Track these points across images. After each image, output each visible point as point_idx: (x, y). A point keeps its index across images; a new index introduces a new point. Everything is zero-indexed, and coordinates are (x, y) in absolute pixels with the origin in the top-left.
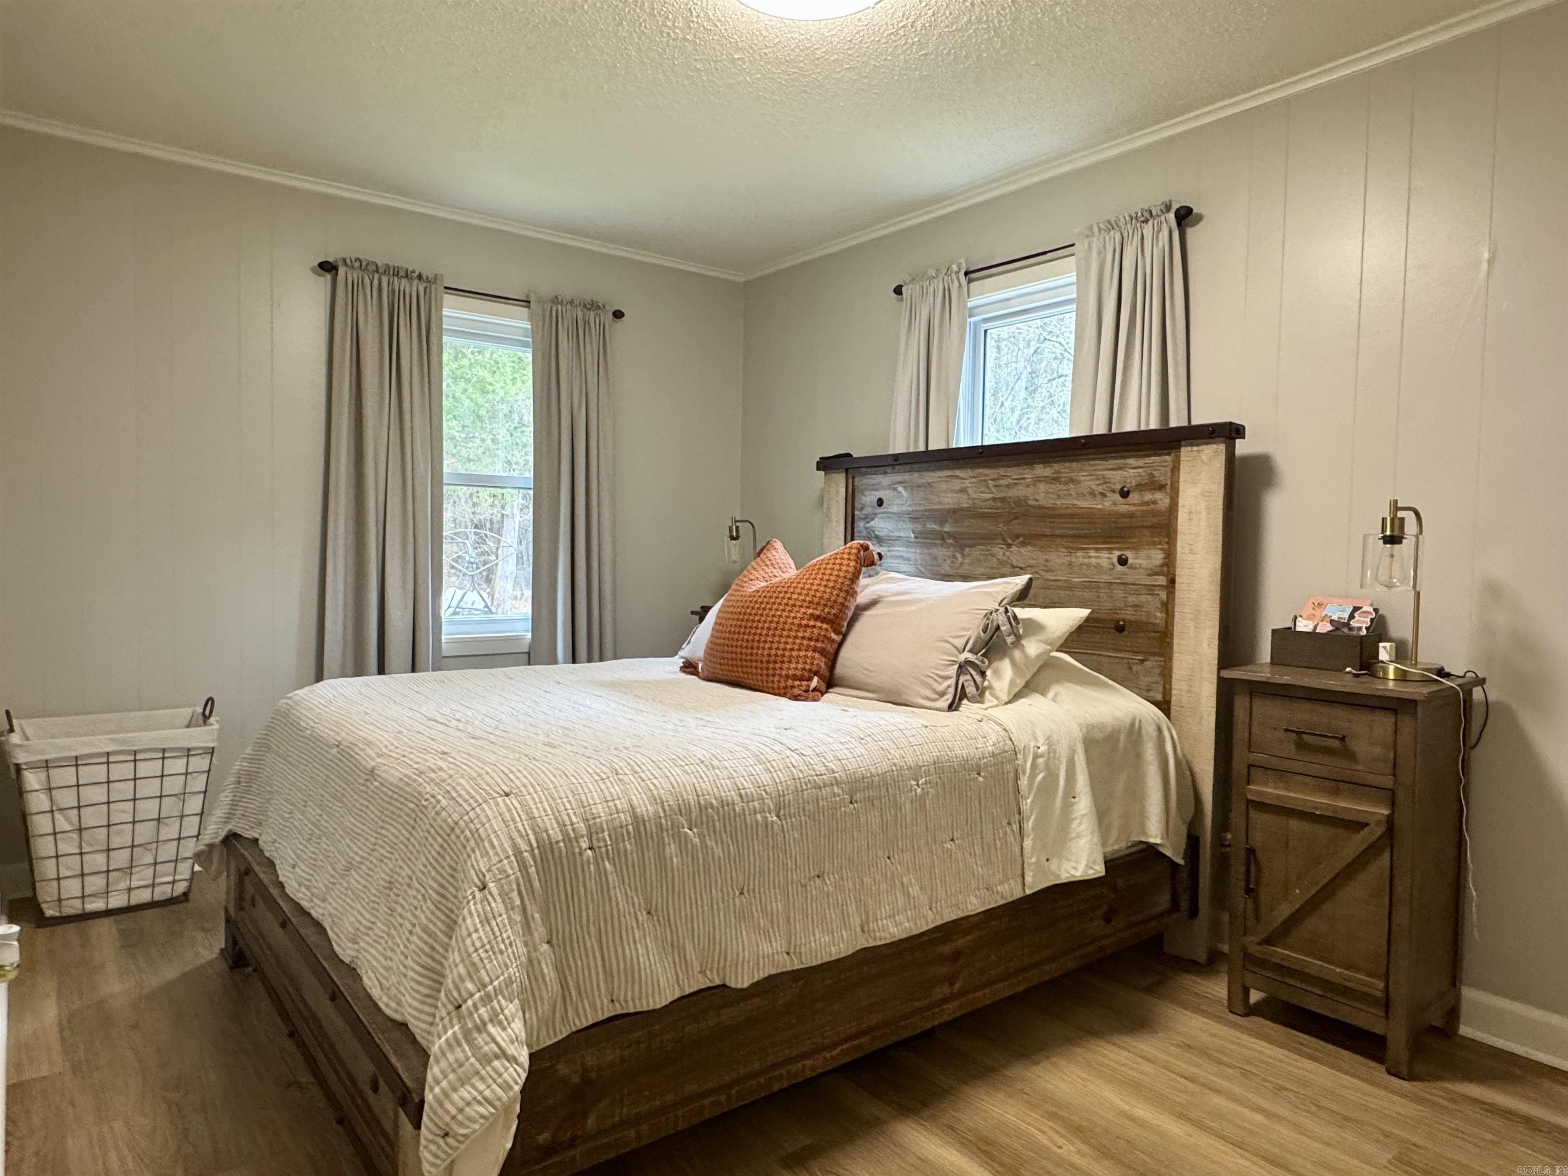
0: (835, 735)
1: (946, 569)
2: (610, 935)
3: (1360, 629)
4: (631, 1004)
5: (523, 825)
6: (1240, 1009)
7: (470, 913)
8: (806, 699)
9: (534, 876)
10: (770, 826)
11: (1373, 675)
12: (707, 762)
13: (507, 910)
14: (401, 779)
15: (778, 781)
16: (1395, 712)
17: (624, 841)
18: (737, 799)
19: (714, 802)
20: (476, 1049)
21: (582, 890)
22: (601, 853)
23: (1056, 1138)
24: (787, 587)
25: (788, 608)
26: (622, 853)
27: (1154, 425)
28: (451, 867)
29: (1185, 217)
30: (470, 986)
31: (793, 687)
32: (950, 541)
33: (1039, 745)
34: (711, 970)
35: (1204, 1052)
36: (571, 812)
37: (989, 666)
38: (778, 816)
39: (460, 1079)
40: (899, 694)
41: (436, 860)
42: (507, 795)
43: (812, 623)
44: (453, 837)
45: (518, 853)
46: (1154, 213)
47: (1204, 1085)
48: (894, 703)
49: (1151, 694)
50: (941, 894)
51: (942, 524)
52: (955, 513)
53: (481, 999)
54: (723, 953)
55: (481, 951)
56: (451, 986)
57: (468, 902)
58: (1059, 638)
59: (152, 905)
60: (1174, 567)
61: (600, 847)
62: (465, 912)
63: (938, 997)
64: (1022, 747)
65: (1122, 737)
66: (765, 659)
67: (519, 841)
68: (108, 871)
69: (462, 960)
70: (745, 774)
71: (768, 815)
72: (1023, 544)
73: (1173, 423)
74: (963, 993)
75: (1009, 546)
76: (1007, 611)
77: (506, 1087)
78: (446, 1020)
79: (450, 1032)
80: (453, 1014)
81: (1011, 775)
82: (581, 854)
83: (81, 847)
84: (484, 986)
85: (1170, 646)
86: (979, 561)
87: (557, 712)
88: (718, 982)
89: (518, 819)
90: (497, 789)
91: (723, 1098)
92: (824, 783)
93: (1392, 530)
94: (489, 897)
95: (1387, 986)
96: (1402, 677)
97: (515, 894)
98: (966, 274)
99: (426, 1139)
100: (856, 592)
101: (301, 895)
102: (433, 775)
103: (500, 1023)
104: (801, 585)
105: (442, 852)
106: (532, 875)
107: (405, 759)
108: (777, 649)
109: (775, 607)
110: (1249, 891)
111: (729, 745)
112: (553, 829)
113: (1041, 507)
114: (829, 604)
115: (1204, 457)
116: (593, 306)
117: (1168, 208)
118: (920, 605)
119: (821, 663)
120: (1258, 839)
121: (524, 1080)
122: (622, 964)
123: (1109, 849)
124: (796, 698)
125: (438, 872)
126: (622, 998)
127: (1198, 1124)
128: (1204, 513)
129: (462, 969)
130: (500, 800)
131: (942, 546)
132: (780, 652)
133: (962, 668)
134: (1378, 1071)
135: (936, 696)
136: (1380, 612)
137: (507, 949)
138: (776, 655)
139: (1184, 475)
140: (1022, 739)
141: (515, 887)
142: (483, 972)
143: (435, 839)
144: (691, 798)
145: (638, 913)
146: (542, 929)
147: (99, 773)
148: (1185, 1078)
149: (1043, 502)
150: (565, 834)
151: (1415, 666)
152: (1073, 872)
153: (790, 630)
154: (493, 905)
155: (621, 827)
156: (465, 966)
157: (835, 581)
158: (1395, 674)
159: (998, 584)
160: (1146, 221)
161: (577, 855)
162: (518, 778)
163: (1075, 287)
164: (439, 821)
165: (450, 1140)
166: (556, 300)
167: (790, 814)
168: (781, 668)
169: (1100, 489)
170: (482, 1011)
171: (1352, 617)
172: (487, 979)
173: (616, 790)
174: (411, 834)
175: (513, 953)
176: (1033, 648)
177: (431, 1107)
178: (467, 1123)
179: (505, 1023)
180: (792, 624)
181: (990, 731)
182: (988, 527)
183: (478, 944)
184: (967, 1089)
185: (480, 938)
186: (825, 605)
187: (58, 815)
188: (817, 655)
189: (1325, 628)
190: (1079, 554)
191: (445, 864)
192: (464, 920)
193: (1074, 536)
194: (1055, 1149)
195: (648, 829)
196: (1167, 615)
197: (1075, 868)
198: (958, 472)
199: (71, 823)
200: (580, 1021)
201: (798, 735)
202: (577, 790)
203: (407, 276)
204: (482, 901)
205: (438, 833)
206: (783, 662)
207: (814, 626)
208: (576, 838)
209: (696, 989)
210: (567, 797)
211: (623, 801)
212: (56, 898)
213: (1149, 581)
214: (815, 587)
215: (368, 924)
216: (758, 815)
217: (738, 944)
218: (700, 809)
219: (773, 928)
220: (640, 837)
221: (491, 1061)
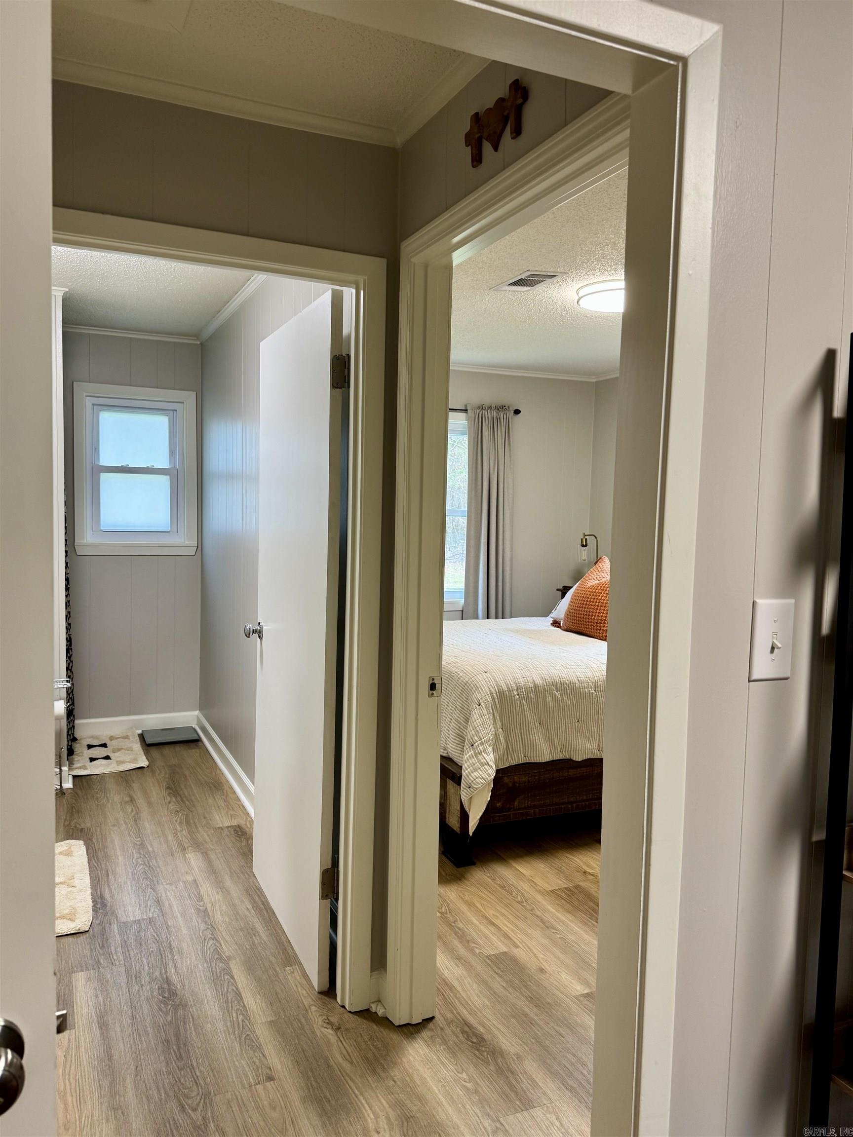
2: (525, 730)
4: (532, 758)
5: (493, 684)
7: (475, 713)
9: (497, 702)
10: (591, 694)
12: (564, 666)
13: (488, 714)
15: (595, 676)
17: (530, 693)
18: (577, 681)
19: (567, 682)
20: (479, 761)
21: (514, 710)
22: (522, 697)
26: (530, 698)
28: (466, 698)
30: (476, 738)
34: (565, 751)
36: (510, 680)
38: (595, 691)
39: (474, 769)
42: (486, 673)
44: (466, 687)
45: (491, 693)
53: (480, 743)
54: (570, 744)
55: (479, 727)
56: (470, 738)
57: (474, 710)
61: (521, 695)
62: (473, 713)
66: (595, 621)
67: (492, 689)
69: (473, 729)
70: (581, 672)
71: (590, 690)
78: (468, 749)
79: (470, 753)
80: (471, 747)
82: (514, 696)
84: (481, 739)
88: (568, 757)
89: (491, 681)
90: (481, 670)
94: (481, 708)
97: (491, 708)
99: (463, 788)
103: (486, 753)
105: (462, 692)
112: (504, 686)
116: (502, 408)
122: (529, 742)
125: (460, 700)
130: (483, 674)
137: (488, 728)
138: (601, 620)
141: (490, 706)
142: (481, 734)
143: (458, 687)
144: (557, 679)
145: (536, 723)
146: (500, 723)
150: (508, 688)
154: (483, 711)
155: (530, 688)
156: (474, 732)
161: (513, 697)
162: (489, 667)
164: (460, 681)
165: (471, 789)
166: (481, 407)
167: (600, 690)
170: (480, 748)
172: (482, 737)
173: (527, 674)
175: (490, 730)
177: (465, 777)
178: (477, 784)
179: (488, 754)
183: (479, 724)
185: (479, 722)
191: (463, 697)
192: (473, 716)
195: (540, 690)
200: (513, 762)
202: (512, 672)
204: (479, 710)
205: (460, 686)
208: (512, 690)
209: (559, 758)
210: (508, 675)
211: (530, 678)
216: (586, 689)
217: (576, 742)
218: (561, 684)
219: (592, 738)
220: (537, 693)
221: (483, 766)
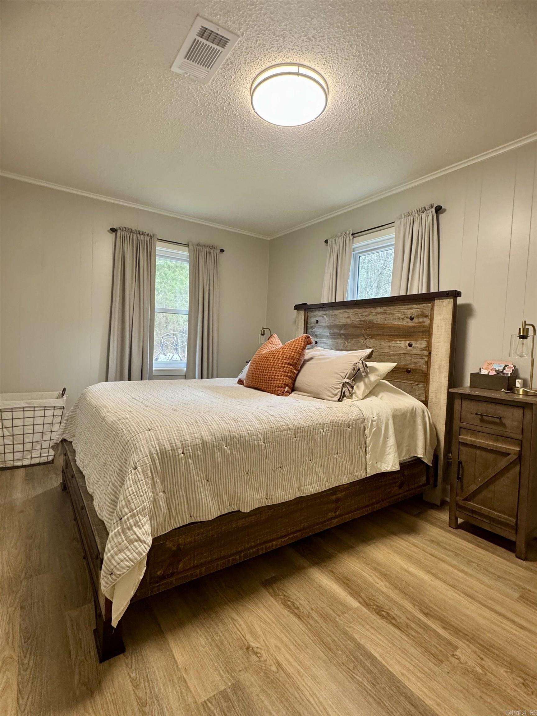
0: (290, 410)
1: (341, 347)
2: (190, 489)
3: (508, 374)
4: (198, 518)
5: (154, 443)
6: (453, 526)
7: (129, 479)
8: (283, 395)
9: (158, 464)
10: (260, 446)
11: (513, 392)
12: (235, 419)
13: (145, 478)
14: (112, 422)
15: (264, 428)
16: (523, 408)
17: (197, 451)
18: (246, 434)
19: (237, 436)
20: (127, 537)
21: (178, 470)
22: (187, 455)
23: (376, 579)
24: (277, 352)
25: (277, 360)
26: (196, 456)
27: (424, 291)
28: (125, 459)
29: (439, 210)
30: (126, 510)
31: (278, 390)
32: (343, 337)
33: (374, 416)
34: (234, 504)
35: (438, 544)
36: (175, 438)
37: (355, 384)
38: (264, 442)
39: (119, 550)
40: (318, 394)
41: (120, 456)
42: (150, 430)
43: (286, 366)
44: (127, 447)
45: (151, 454)
46: (426, 209)
47: (439, 559)
48: (317, 398)
49: (421, 398)
50: (332, 475)
51: (340, 330)
52: (345, 326)
53: (131, 516)
54: (239, 498)
55: (132, 495)
56: (119, 510)
57: (129, 474)
58: (384, 374)
59: (40, 464)
60: (431, 347)
61: (187, 453)
62: (127, 478)
63: (330, 517)
64: (367, 417)
65: (408, 415)
66: (268, 379)
67: (152, 449)
68: (23, 451)
69: (124, 499)
70: (251, 424)
71: (260, 442)
72: (371, 338)
73: (432, 291)
74: (341, 515)
75: (366, 339)
76: (363, 363)
77: (139, 554)
78: (116, 524)
79: (117, 530)
80: (118, 522)
81: (362, 428)
82: (178, 455)
83: (13, 442)
84: (133, 510)
85: (428, 379)
86: (354, 344)
87: (184, 397)
88: (236, 509)
89: (152, 440)
90: (146, 427)
91: (238, 557)
92: (284, 429)
93: (523, 333)
94: (137, 472)
95: (517, 521)
96: (526, 394)
97: (149, 472)
98: (352, 235)
99: (103, 576)
100: (304, 354)
101: (80, 465)
102: (123, 421)
103: (139, 526)
104: (283, 351)
105: (122, 452)
106: (157, 464)
107: (116, 414)
108: (272, 375)
109: (272, 359)
110: (459, 478)
111: (246, 412)
112: (167, 445)
113: (378, 324)
114: (293, 358)
115: (444, 304)
116: (212, 247)
117: (432, 207)
118: (328, 360)
119: (289, 381)
120: (463, 458)
121: (148, 551)
122: (195, 502)
123: (402, 459)
124: (278, 395)
125: (120, 460)
126: (195, 516)
127: (435, 576)
128: (443, 327)
129: (123, 503)
130: (146, 432)
131: (340, 338)
132: (273, 377)
133: (344, 385)
134: (512, 556)
135: (333, 396)
136: (516, 367)
137: (144, 495)
138: (272, 378)
139: (436, 312)
140: (367, 414)
141: (149, 469)
142: (132, 504)
143: (120, 447)
144: (227, 434)
145: (203, 481)
146: (161, 487)
147: (21, 415)
148: (431, 555)
149: (379, 322)
150: (172, 447)
151: (531, 389)
152: (386, 468)
153: (278, 368)
154: (139, 476)
155: (197, 445)
156: (125, 502)
157: (296, 350)
158: (523, 392)
159: (360, 352)
160: (423, 212)
161: (177, 456)
162: (155, 423)
163: (394, 239)
164: (122, 440)
165: (113, 576)
166: (198, 245)
167: (269, 442)
168: (274, 383)
169: (402, 317)
170: (131, 521)
171: (504, 369)
172: (134, 507)
173: (196, 430)
174: (113, 444)
175: (147, 496)
176: (373, 378)
177: (106, 562)
178: (121, 569)
179: (141, 526)
180: (278, 366)
181: (354, 410)
182: (358, 331)
183: (131, 492)
184: (340, 555)
185: (132, 490)
186: (292, 359)
187: (4, 430)
188: (288, 378)
189: (493, 373)
190: (393, 342)
191: (123, 458)
192: (126, 482)
193: (390, 335)
194: (375, 584)
195: (208, 446)
196: (428, 366)
197: (388, 467)
198: (347, 310)
199: (10, 433)
200: (177, 524)
201: (275, 409)
202: (179, 429)
203: (143, 234)
204: (134, 474)
205: (121, 445)
206: (274, 381)
207: (287, 367)
208: (177, 449)
209: (227, 512)
210: (174, 432)
211: (198, 434)
212: (4, 460)
213: (420, 353)
214: (288, 352)
215: (98, 480)
216: (255, 442)
217: (245, 494)
218: (231, 438)
219: (260, 488)
220: (204, 449)
221: (133, 543)
